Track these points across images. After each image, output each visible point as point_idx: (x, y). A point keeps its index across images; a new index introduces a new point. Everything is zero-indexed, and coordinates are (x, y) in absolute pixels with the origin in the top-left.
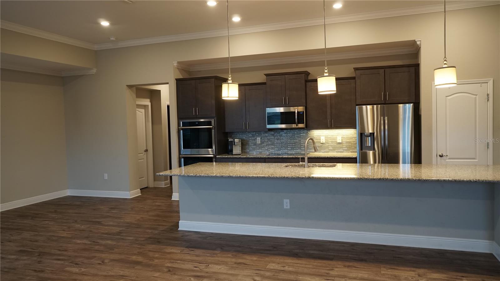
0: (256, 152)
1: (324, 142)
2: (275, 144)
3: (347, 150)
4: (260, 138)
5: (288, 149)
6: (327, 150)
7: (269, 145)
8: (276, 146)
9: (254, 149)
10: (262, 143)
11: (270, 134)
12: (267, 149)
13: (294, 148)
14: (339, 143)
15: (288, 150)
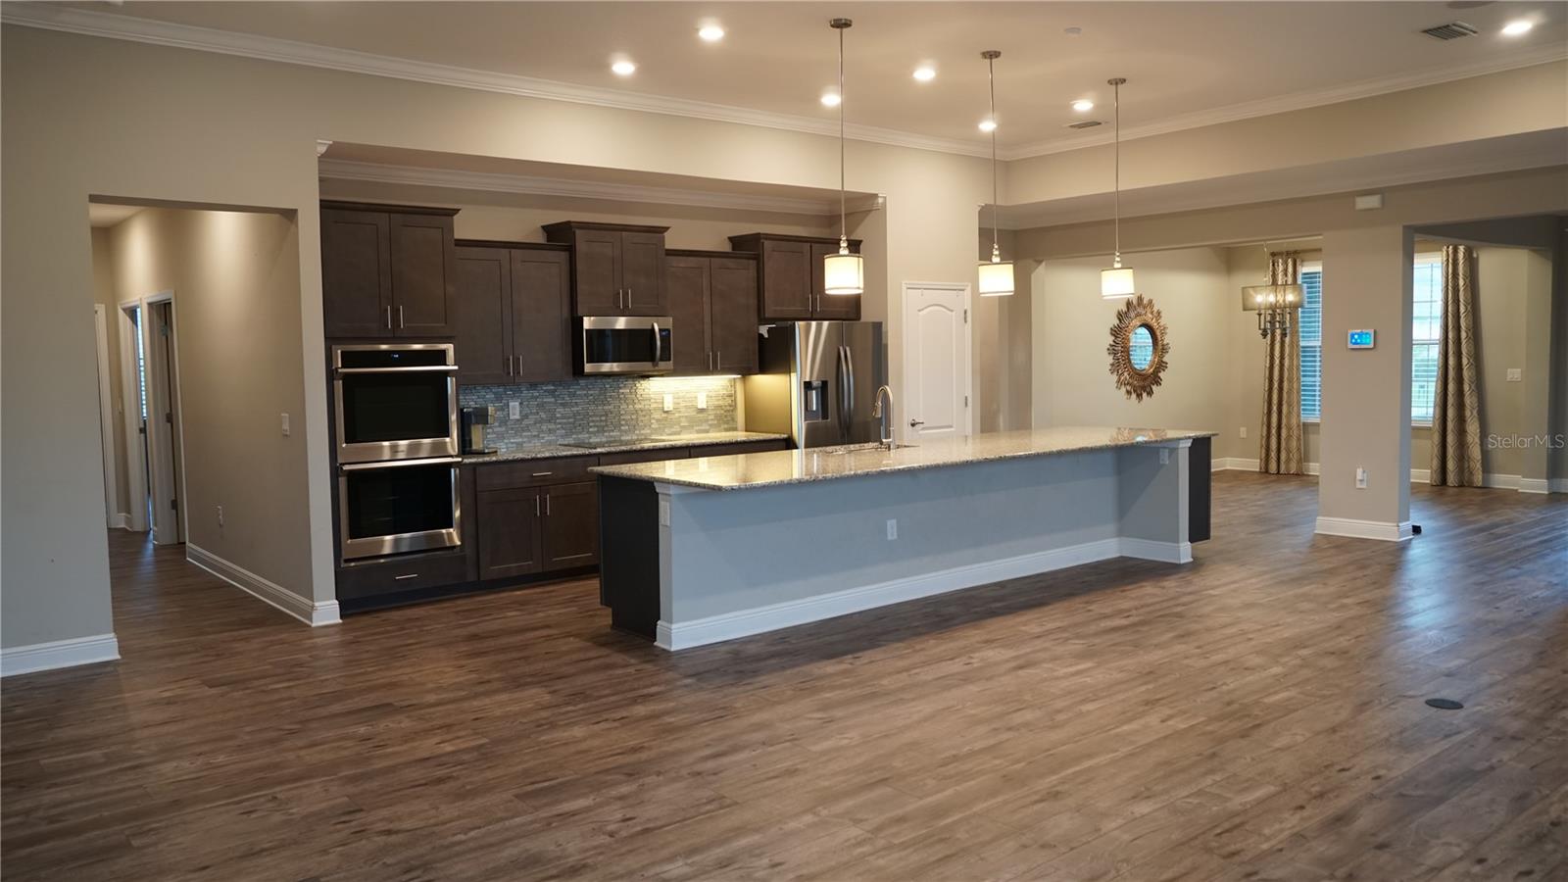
0: (506, 444)
1: (671, 409)
2: (558, 418)
3: (717, 427)
4: (517, 403)
5: (591, 430)
6: (676, 428)
7: (541, 421)
8: (560, 424)
9: (501, 437)
10: (524, 417)
11: (545, 391)
12: (536, 433)
13: (604, 427)
14: (702, 410)
15: (588, 432)
